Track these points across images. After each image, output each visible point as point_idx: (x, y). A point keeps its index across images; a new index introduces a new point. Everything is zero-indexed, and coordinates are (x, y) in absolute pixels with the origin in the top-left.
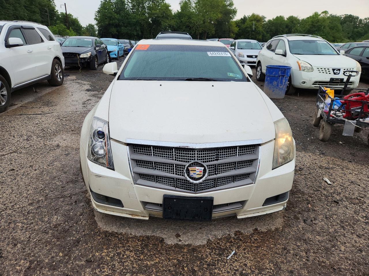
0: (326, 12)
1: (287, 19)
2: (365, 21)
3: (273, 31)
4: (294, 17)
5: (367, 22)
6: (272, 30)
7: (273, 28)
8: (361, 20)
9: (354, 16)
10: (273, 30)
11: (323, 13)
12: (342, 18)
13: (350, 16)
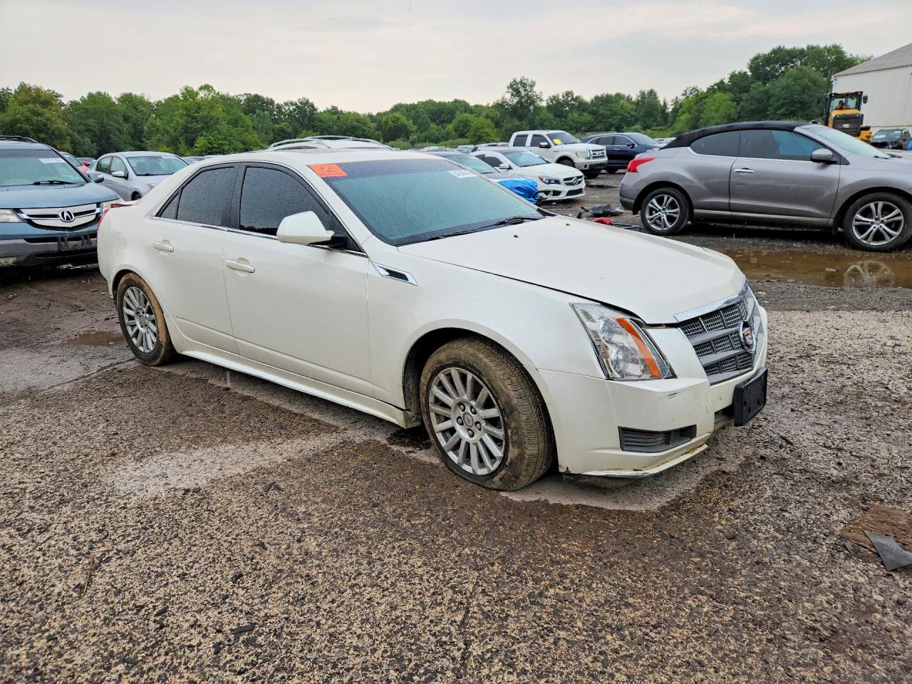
0: (206, 87)
1: (119, 100)
2: (287, 108)
3: (94, 129)
4: (136, 96)
5: (291, 109)
6: (91, 128)
7: (91, 122)
8: (279, 107)
9: (263, 99)
10: (94, 127)
11: (201, 89)
12: (241, 101)
13: (257, 98)
